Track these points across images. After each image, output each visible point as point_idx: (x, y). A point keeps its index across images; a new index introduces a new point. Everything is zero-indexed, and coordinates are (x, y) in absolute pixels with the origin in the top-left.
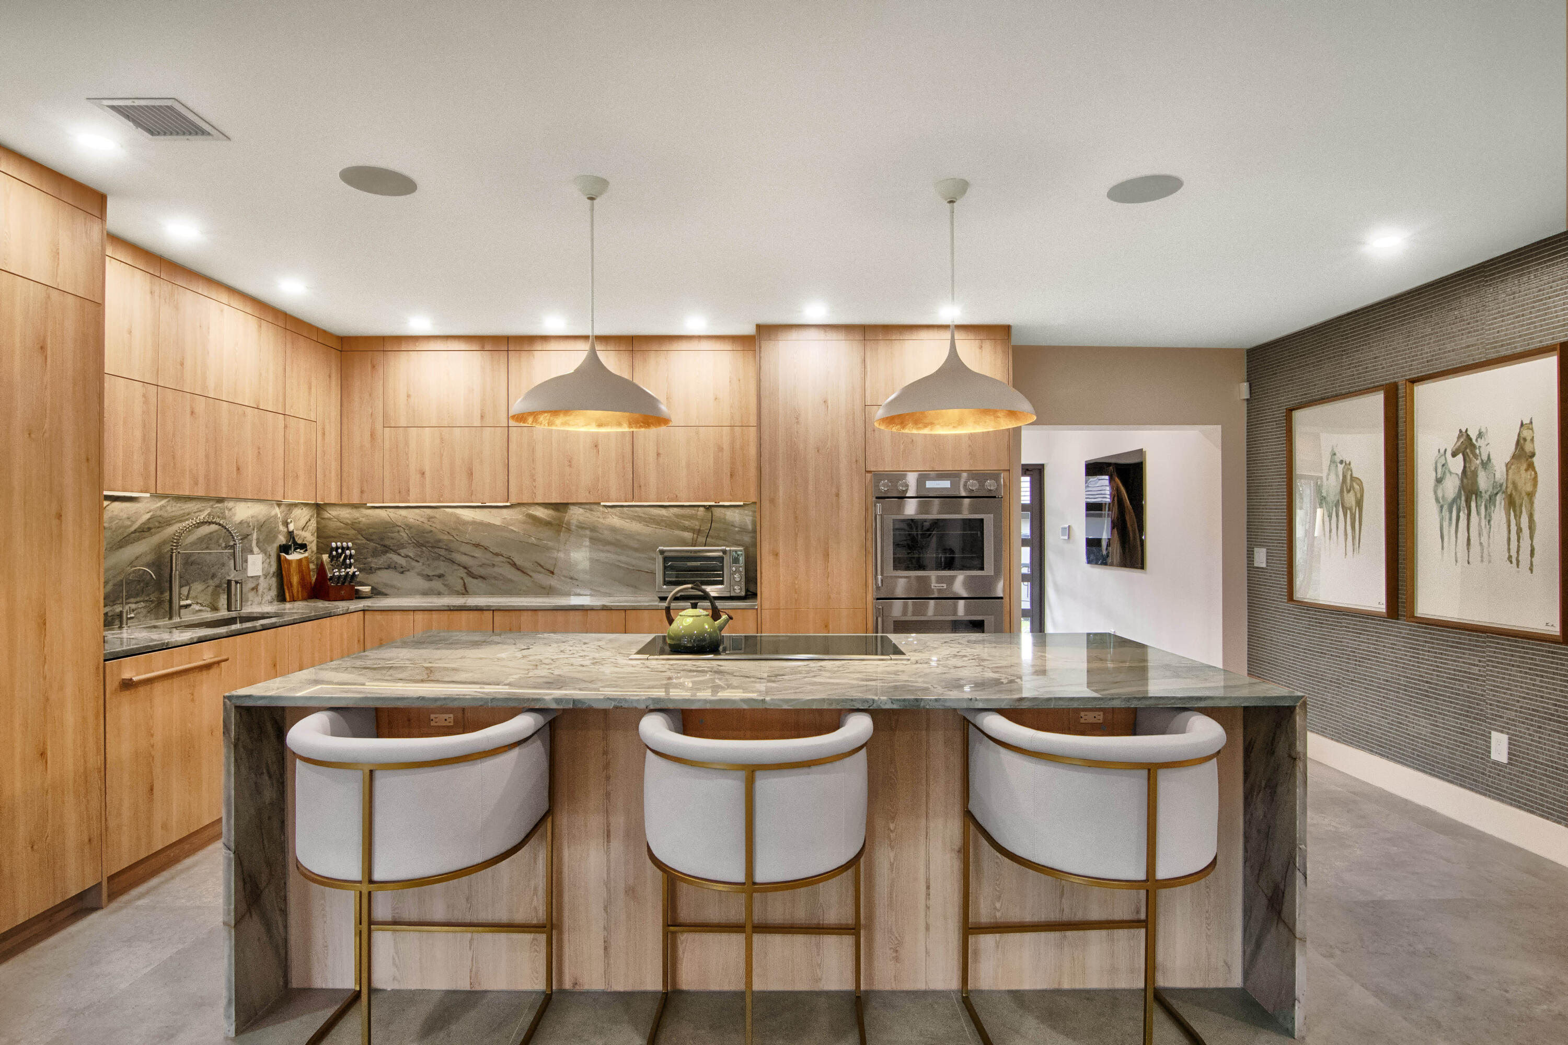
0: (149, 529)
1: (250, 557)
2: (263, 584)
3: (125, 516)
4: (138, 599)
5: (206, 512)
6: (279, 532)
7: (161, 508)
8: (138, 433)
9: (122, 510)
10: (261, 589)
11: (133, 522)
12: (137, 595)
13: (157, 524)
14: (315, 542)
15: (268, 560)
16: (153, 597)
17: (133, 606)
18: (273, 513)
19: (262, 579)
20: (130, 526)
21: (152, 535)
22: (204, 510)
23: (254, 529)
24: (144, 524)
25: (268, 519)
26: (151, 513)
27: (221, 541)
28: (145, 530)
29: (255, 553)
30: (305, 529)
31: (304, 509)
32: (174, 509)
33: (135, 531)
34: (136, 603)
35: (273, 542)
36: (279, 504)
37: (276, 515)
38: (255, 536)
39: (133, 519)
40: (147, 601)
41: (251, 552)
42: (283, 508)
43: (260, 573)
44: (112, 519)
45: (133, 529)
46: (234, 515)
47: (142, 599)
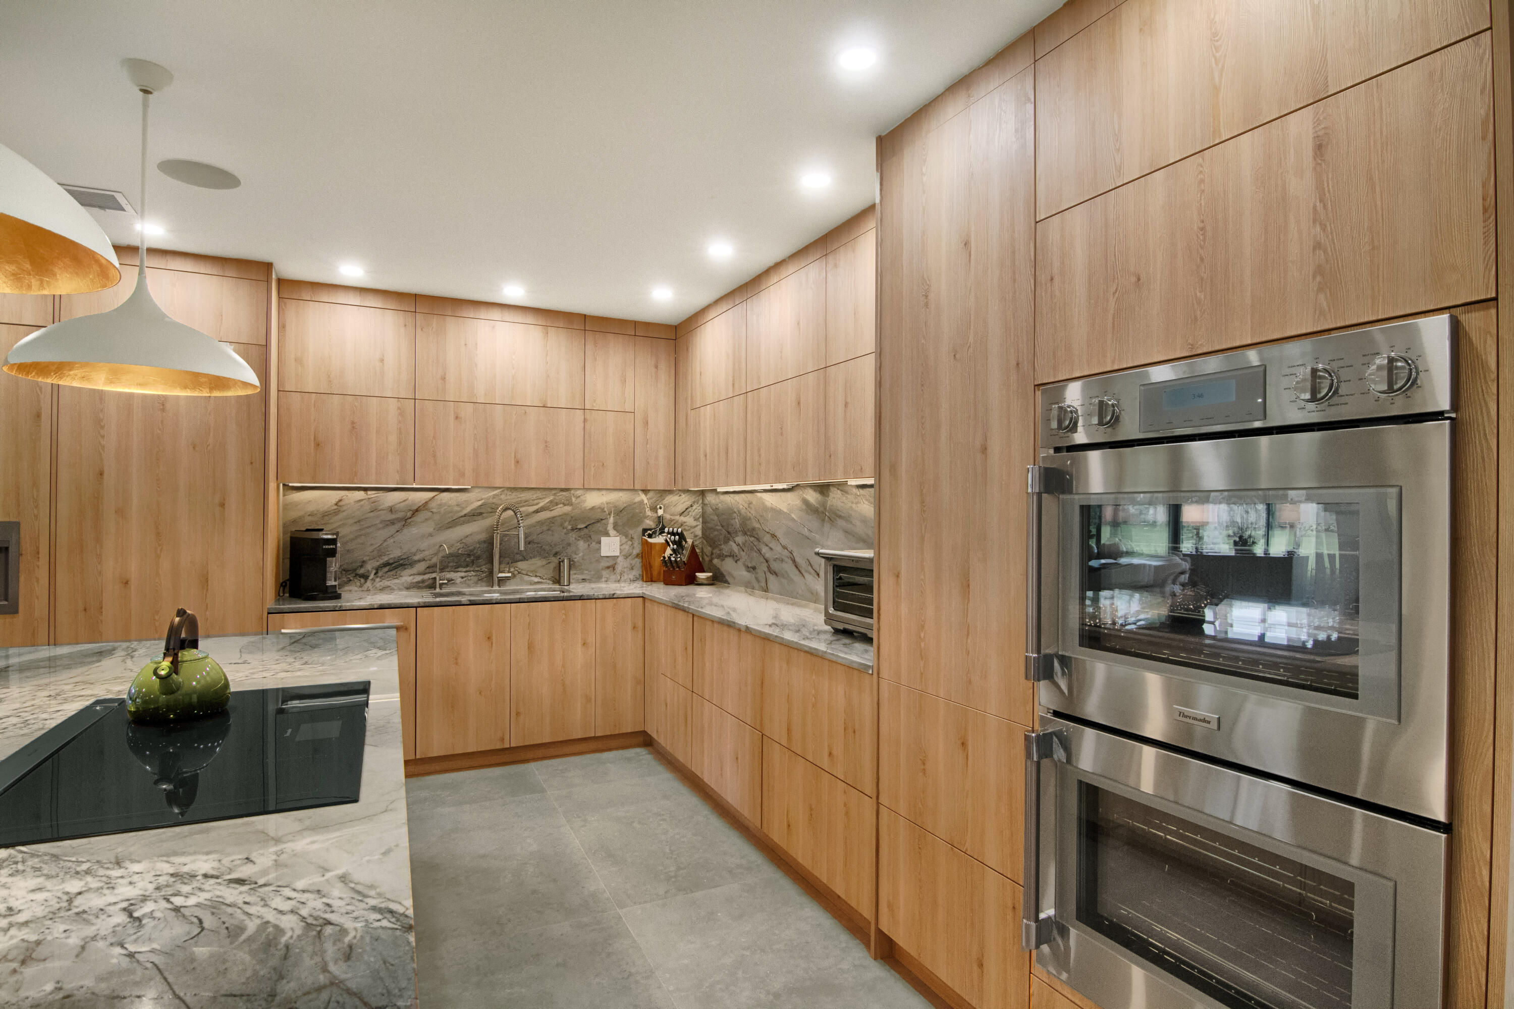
0: (481, 514)
1: (604, 540)
2: (622, 564)
3: (455, 503)
4: (468, 569)
5: (547, 500)
6: (646, 517)
7: (494, 496)
8: (393, 438)
9: (451, 499)
10: (619, 568)
11: (463, 508)
12: (467, 566)
13: (490, 510)
14: (700, 527)
15: (630, 543)
16: (484, 568)
17: (463, 574)
18: (637, 499)
19: (621, 559)
20: (461, 511)
21: (484, 518)
22: (544, 498)
23: (610, 514)
24: (475, 509)
25: (630, 505)
26: (483, 501)
27: (566, 524)
28: (476, 515)
29: (611, 534)
30: (684, 515)
31: (683, 496)
32: (509, 497)
33: (465, 515)
34: (466, 572)
35: (638, 526)
36: (645, 491)
37: (643, 501)
38: (611, 520)
39: (463, 506)
40: (478, 571)
41: (607, 534)
42: (650, 494)
43: (617, 554)
44: (440, 505)
45: (463, 513)
46: (584, 501)
47: (472, 569)
